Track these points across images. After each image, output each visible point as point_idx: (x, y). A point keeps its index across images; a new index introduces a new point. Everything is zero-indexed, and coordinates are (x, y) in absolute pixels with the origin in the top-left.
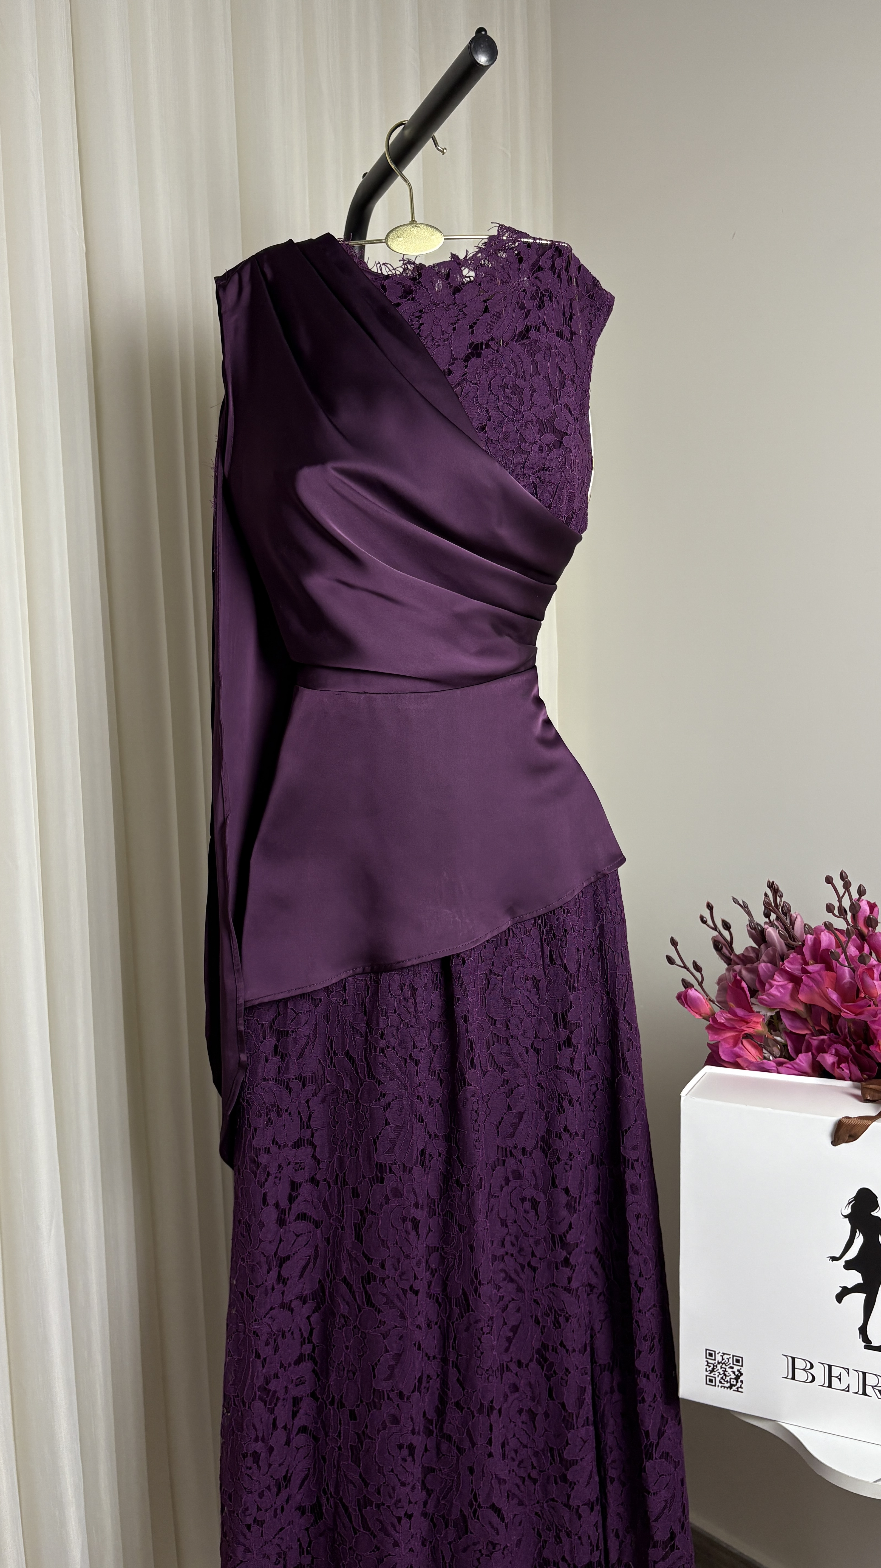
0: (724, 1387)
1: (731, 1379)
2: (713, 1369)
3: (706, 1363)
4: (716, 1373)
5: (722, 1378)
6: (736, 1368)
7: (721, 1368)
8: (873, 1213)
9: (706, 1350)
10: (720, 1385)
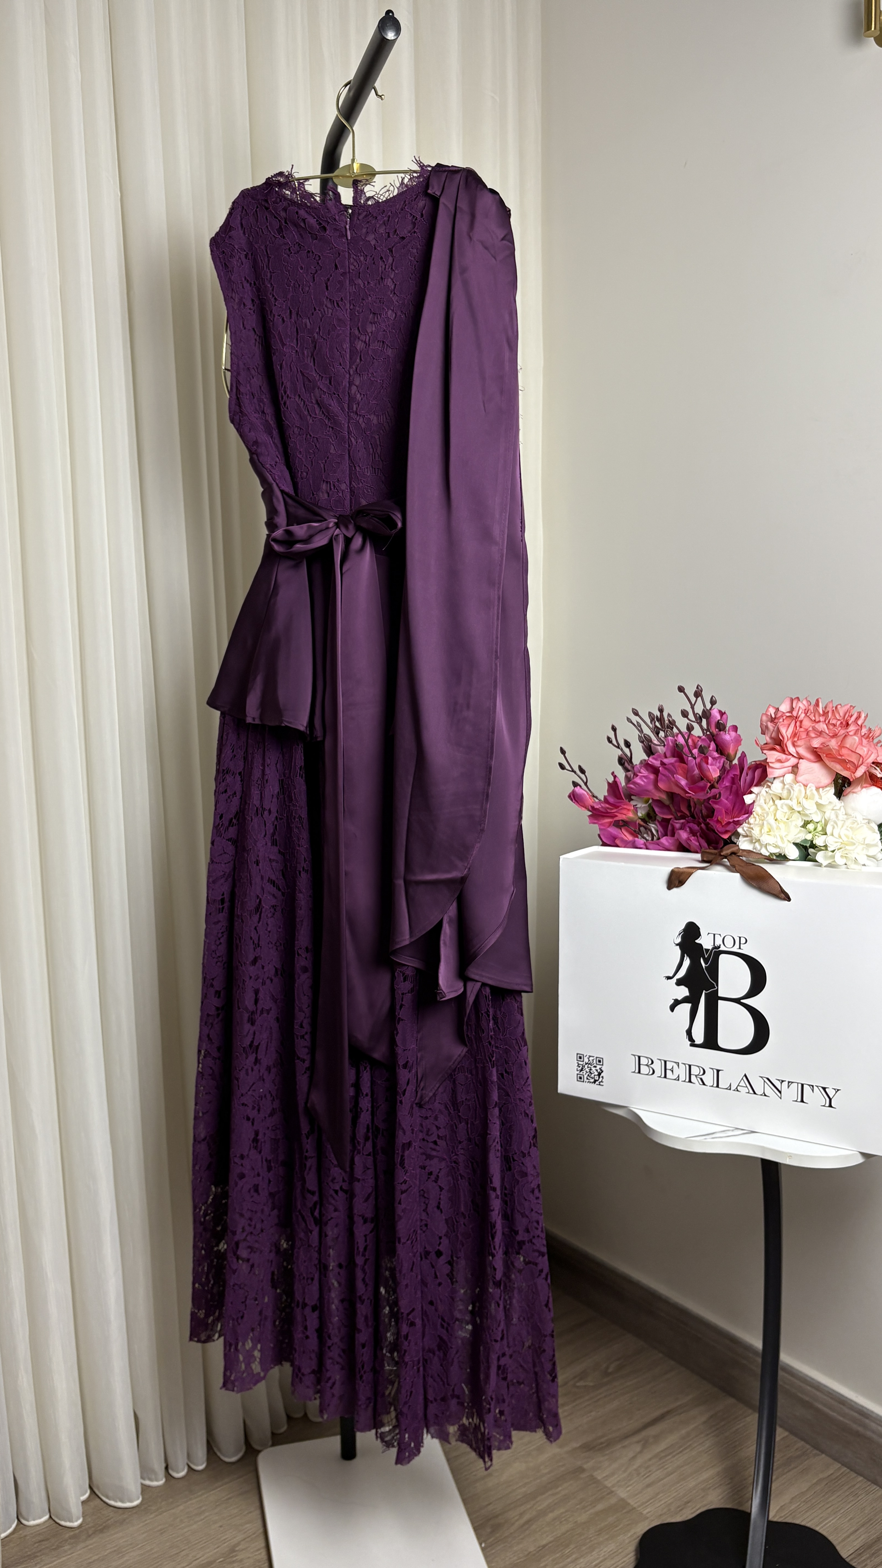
0: (590, 1082)
1: (595, 1075)
2: (582, 1068)
3: (577, 1064)
4: (585, 1072)
5: (588, 1075)
6: (598, 1067)
7: (588, 1067)
8: (697, 941)
9: (577, 1054)
10: (587, 1081)
